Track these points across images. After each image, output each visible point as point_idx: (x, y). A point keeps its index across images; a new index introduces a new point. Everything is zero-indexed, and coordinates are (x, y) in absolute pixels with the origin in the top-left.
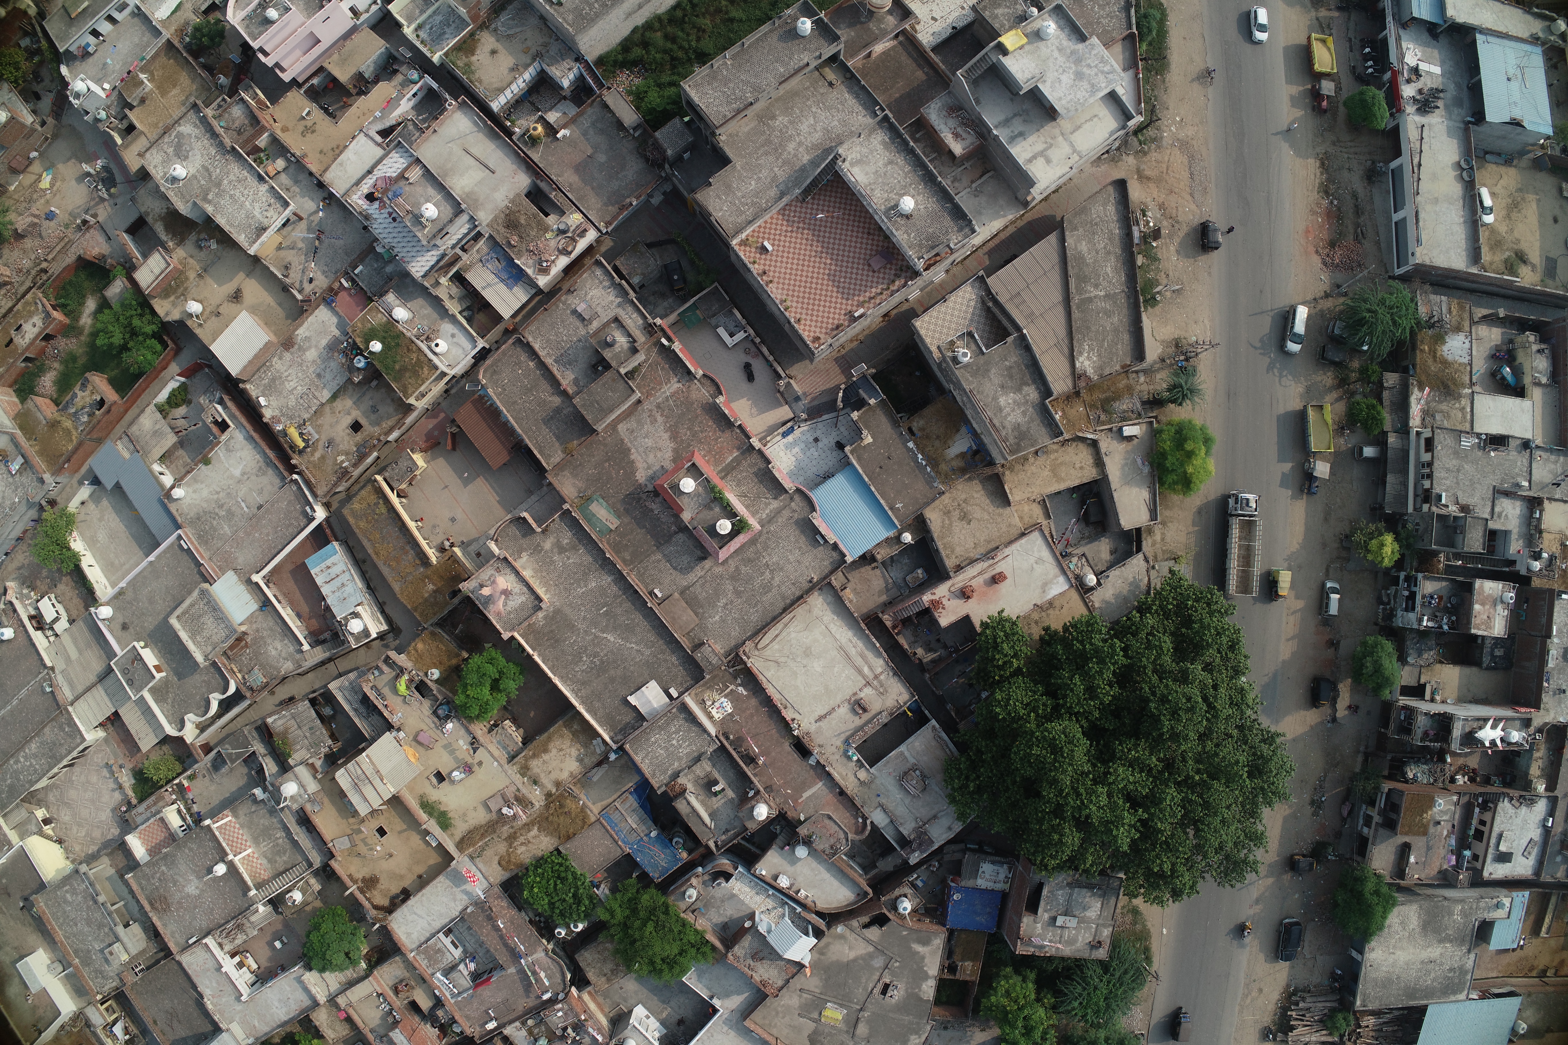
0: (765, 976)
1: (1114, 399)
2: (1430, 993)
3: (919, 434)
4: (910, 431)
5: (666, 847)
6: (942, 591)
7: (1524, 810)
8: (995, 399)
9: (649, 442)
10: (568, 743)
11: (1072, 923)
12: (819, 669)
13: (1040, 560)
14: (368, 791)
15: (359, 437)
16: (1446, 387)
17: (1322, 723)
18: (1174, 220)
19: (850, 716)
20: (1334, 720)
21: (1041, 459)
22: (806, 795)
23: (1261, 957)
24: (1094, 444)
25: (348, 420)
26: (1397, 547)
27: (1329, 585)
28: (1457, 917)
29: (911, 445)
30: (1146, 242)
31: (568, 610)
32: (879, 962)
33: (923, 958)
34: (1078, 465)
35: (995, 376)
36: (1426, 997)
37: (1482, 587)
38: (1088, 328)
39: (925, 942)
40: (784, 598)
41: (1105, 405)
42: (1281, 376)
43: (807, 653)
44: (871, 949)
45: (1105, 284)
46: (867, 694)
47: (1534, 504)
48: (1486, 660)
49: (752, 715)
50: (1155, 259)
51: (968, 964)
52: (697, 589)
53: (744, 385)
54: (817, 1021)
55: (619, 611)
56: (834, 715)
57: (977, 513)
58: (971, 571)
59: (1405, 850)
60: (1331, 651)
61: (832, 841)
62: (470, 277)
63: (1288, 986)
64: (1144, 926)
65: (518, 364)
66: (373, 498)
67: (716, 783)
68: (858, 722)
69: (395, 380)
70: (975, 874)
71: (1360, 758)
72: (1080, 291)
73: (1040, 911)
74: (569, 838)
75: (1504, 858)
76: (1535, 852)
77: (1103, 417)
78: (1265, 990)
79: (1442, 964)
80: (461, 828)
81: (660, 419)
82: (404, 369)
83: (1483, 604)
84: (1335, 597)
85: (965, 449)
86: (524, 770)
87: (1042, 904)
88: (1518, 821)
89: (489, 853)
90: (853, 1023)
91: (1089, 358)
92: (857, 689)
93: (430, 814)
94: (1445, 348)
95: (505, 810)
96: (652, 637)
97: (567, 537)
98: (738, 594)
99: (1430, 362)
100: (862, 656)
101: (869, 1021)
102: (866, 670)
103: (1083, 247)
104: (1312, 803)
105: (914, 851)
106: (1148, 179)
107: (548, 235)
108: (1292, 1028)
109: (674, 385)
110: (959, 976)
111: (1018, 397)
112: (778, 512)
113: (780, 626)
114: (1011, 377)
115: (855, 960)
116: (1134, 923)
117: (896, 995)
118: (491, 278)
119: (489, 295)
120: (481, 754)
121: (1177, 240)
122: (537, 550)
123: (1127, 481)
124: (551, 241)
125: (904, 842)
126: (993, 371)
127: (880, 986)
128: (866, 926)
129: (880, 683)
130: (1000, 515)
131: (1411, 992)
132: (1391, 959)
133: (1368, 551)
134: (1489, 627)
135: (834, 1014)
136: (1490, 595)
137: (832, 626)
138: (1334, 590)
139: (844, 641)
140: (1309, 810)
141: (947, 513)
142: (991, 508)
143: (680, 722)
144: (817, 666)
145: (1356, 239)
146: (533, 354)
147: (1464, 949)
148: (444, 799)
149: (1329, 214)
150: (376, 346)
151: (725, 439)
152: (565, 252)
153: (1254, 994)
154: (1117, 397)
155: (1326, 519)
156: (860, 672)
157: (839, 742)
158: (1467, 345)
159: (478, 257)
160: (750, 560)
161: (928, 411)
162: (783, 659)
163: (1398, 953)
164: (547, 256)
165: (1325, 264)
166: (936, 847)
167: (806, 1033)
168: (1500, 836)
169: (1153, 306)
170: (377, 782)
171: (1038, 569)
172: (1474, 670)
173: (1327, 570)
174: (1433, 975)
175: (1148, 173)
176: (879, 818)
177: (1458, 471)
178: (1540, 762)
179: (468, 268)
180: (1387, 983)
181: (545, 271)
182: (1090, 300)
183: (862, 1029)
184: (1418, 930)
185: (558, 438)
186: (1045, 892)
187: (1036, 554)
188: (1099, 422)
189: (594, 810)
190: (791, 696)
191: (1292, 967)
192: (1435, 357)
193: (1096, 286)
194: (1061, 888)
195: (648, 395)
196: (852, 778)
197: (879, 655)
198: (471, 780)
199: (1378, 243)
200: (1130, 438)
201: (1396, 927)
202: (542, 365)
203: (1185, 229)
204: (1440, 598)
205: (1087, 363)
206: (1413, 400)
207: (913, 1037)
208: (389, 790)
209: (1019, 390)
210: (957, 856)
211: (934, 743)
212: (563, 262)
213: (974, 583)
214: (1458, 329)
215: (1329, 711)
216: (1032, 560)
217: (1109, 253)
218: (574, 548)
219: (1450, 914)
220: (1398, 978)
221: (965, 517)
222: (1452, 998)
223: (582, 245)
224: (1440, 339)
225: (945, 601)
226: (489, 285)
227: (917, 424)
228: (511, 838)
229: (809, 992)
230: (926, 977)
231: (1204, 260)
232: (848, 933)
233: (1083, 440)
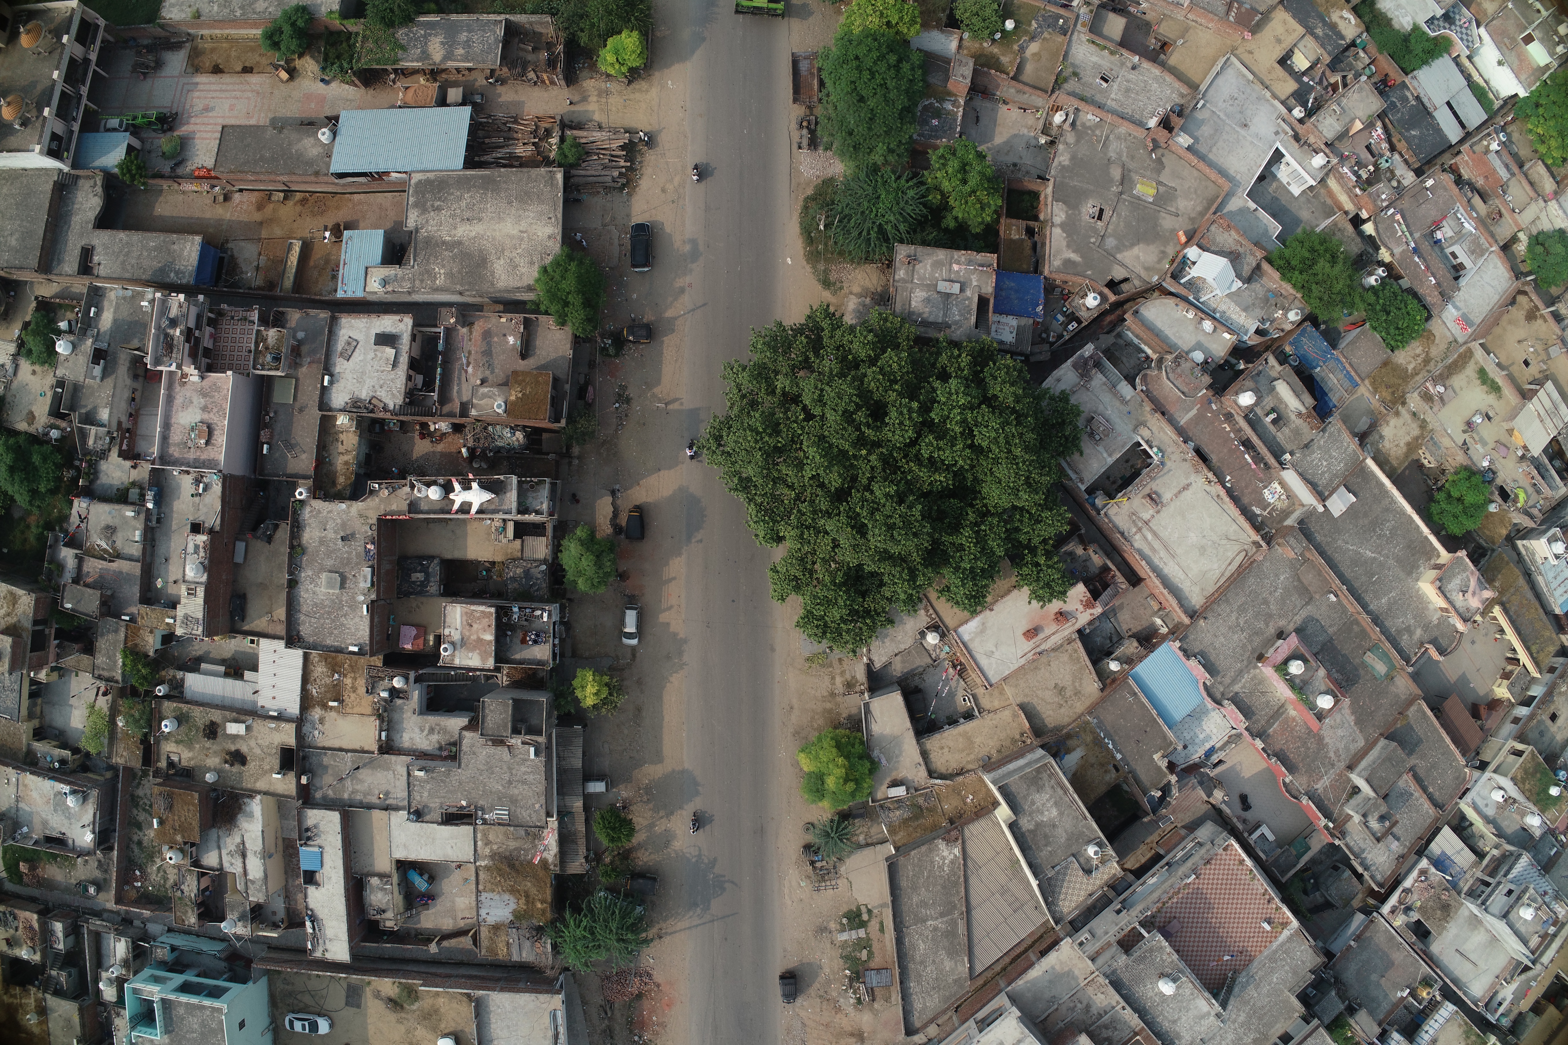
0: (1226, 235)
1: (909, 819)
2: (462, 183)
3: (1111, 767)
4: (1117, 770)
5: (1304, 356)
6: (1084, 618)
7: (364, 394)
8: (1061, 814)
9: (1340, 732)
10: (1392, 453)
11: (943, 286)
12: (1192, 534)
13: (989, 655)
14: (1548, 404)
15: (1552, 709)
16: (512, 866)
17: (626, 489)
18: (824, 998)
19: (1161, 491)
20: (613, 493)
21: (984, 752)
22: (1194, 412)
23: (668, 229)
24: (931, 774)
25: (1560, 721)
26: (579, 694)
27: (634, 642)
28: (440, 271)
29: (1119, 756)
30: (857, 973)
31: (1402, 575)
32: (1110, 242)
33: (1068, 246)
34: (946, 750)
35: (1061, 835)
36: (468, 179)
37: (484, 659)
38: (944, 887)
39: (1068, 262)
40: (1227, 601)
41: (918, 812)
42: (700, 856)
43: (1202, 550)
44: (1119, 256)
45: (926, 933)
46: (1147, 513)
47: (388, 748)
48: (435, 568)
49: (1246, 487)
50: (846, 958)
51: (1015, 236)
52: (1299, 603)
53: (1247, 790)
54: (1159, 183)
55: (1364, 579)
56: (1176, 491)
57: (1049, 696)
58: (1056, 639)
59: (526, 351)
60: (623, 567)
61: (1179, 370)
62: (1472, 857)
63: (630, 194)
64: (814, 267)
65: (1441, 788)
66: (1541, 657)
67: (1274, 422)
68: (1154, 486)
69: (1539, 764)
70: (1020, 331)
71: (576, 450)
72: (953, 923)
73: (976, 299)
74: (1386, 363)
75: (386, 339)
76: (340, 345)
77: (921, 801)
78: (658, 191)
79: (453, 216)
80: (1470, 370)
81: (1332, 754)
82: (1533, 774)
83: (480, 640)
84: (630, 628)
85: (1067, 757)
86: (1423, 425)
87: (974, 307)
88: (369, 383)
89: (1443, 346)
90: (1126, 180)
91: (944, 858)
92: (1157, 517)
93: (1493, 381)
94: (513, 906)
95: (1441, 389)
96: (1337, 557)
97: (1405, 641)
98: (1266, 602)
99: (533, 891)
100: (1153, 550)
101: (1111, 181)
102: (1150, 536)
103: (948, 965)
104: (628, 401)
105: (1091, 357)
106: (852, 1035)
107: (1419, 904)
108: (623, 148)
109: (1319, 786)
110: (1022, 224)
111: (1039, 818)
112: (1234, 681)
113: (1228, 574)
114: (1046, 836)
115: (1132, 245)
116: (826, 272)
117: (1089, 208)
118: (1458, 859)
119: (1459, 844)
120: (1460, 438)
121: (822, 978)
122: (1426, 627)
123: (896, 740)
124: (1415, 900)
125: (1098, 365)
126: (1063, 840)
127: (1105, 217)
128: (1126, 280)
129: (1136, 525)
130: (1026, 696)
131: (488, 185)
132: (523, 225)
133: (607, 685)
134: (469, 615)
135: (1145, 190)
136: (472, 650)
137: (1183, 577)
138: (630, 636)
139: (1171, 563)
140: (632, 392)
141: (1077, 693)
142: (1035, 701)
143: (1322, 482)
144: (1193, 538)
145: (611, 1004)
146: (1430, 798)
147: (423, 233)
148: (1485, 396)
149: (642, 1025)
150: (1554, 791)
151: (1279, 743)
152: (1407, 891)
153: (670, 187)
154: (905, 822)
155: (639, 710)
156: (1155, 534)
157: (1169, 464)
158: (483, 912)
159: (1468, 876)
160: (1257, 633)
161: (1102, 789)
162: (1224, 542)
163: (515, 232)
164: (1422, 885)
165: (649, 975)
166: (1070, 362)
167: (1166, 172)
168: (395, 365)
169: (850, 911)
170: (1542, 412)
171: (990, 646)
172: (448, 556)
173: (634, 656)
174: (463, 204)
175: (853, 1040)
176: (1125, 388)
177: (510, 782)
178: (341, 449)
179: (1475, 865)
180: (525, 198)
181: (1423, 872)
182: (942, 915)
183: (1116, 173)
184: (493, 258)
185: (1412, 728)
186: (973, 319)
187: (993, 660)
188: (926, 797)
189: (1364, 390)
190: (1214, 507)
191: (628, 216)
192: (527, 896)
193: (936, 929)
194: (956, 323)
195: (1340, 775)
196: (1154, 429)
197: (1140, 552)
198: (1466, 415)
199: (584, 1003)
200: (895, 784)
201: (522, 262)
202: (1424, 789)
203: (812, 991)
204: (524, 641)
205: (946, 853)
206: (554, 848)
207: (1067, 163)
208: (1533, 406)
209: (1038, 825)
210: (1037, 349)
211: (1081, 466)
212: (1408, 883)
213: (1053, 627)
214: (496, 928)
215: (619, 502)
216: (997, 655)
217: (922, 963)
218: (1399, 632)
219: (450, 275)
220: (510, 203)
221: (1060, 690)
222: (431, 176)
223: (1393, 900)
224: (518, 916)
225: (1081, 608)
226: (1458, 852)
227: (1112, 776)
228: (1427, 361)
229: (1170, 213)
230: (1062, 226)
231: (791, 963)
232: (1143, 274)
233: (942, 777)
